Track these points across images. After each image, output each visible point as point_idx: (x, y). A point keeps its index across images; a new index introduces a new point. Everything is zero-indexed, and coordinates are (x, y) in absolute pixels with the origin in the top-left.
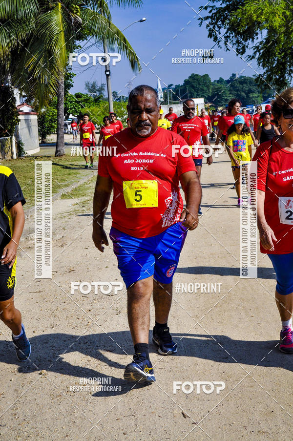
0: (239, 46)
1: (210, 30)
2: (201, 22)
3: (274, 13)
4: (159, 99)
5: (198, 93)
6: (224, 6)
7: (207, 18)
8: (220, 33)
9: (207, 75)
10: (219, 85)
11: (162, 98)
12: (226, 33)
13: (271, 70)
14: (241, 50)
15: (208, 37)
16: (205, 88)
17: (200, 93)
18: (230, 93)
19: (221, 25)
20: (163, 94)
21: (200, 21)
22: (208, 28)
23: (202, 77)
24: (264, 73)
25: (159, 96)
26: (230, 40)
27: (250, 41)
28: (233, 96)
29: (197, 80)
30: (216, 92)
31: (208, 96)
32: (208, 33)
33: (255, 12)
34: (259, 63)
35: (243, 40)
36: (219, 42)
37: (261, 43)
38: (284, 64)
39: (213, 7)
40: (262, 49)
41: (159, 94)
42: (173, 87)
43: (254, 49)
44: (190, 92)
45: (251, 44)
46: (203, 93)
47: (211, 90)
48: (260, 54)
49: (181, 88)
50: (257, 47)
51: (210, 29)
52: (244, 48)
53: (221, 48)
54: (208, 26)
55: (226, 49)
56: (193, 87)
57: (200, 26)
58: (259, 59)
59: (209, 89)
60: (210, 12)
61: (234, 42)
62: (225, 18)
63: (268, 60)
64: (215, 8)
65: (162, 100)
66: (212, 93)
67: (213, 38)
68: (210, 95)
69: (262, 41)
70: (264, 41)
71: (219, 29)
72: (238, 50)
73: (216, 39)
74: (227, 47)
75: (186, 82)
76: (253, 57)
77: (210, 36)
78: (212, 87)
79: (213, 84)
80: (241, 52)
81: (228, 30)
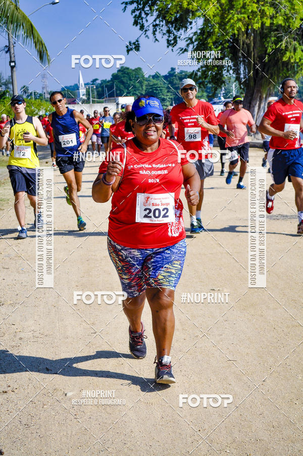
0: (169, 36)
1: (135, 17)
2: (125, 7)
3: (207, 0)
4: (81, 96)
5: (128, 89)
7: (132, 2)
8: (147, 21)
9: (140, 69)
10: (155, 81)
11: (84, 95)
12: (155, 21)
14: (172, 42)
15: (134, 25)
16: (137, 85)
17: (131, 90)
18: (168, 92)
19: (148, 11)
20: (85, 91)
21: (123, 6)
22: (134, 14)
23: (133, 70)
25: (81, 93)
26: (160, 29)
27: (182, 31)
28: (171, 95)
29: (128, 74)
30: (150, 90)
32: (133, 20)
35: (175, 29)
36: (146, 31)
37: (195, 33)
40: (195, 41)
41: (81, 91)
42: (99, 82)
43: (187, 41)
44: (118, 88)
45: (184, 35)
46: (135, 90)
47: (144, 88)
48: (194, 46)
49: (108, 84)
50: (191, 39)
51: (136, 15)
52: (175, 39)
53: (148, 38)
54: (133, 11)
55: (154, 39)
56: (122, 82)
57: (124, 12)
59: (142, 86)
61: (165, 32)
62: (154, 3)
65: (85, 97)
67: (139, 26)
68: (143, 92)
69: (196, 32)
70: (199, 31)
71: (147, 16)
72: (168, 41)
73: (142, 27)
74: (155, 37)
75: (115, 77)
76: (186, 50)
77: (136, 23)
78: (146, 83)
79: (147, 80)
80: (172, 43)
81: (158, 17)
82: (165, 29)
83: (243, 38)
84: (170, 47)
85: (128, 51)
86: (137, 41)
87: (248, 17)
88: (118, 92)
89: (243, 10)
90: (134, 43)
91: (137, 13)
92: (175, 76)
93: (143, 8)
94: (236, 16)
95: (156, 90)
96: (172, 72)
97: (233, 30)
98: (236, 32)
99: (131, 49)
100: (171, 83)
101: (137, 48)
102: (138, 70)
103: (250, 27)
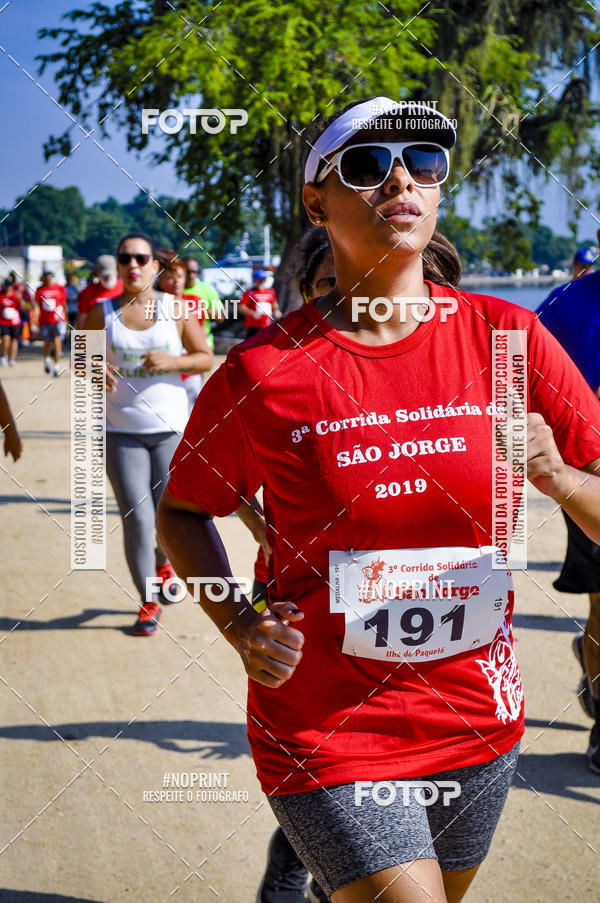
0: (131, 129)
1: (63, 87)
2: (43, 66)
3: (209, 61)
5: (50, 230)
6: (98, 31)
7: (56, 57)
8: (86, 96)
9: (74, 190)
10: (106, 216)
12: (103, 96)
13: (207, 190)
14: (139, 139)
15: (60, 102)
16: (69, 221)
17: (57, 232)
19: (90, 75)
21: (39, 63)
22: (61, 82)
23: (62, 192)
24: (192, 197)
26: (113, 112)
29: (50, 199)
30: (97, 233)
31: (78, 242)
32: (57, 93)
33: (166, 54)
34: (179, 173)
36: (85, 116)
38: (235, 180)
39: (71, 32)
40: (184, 142)
43: (168, 140)
44: (29, 228)
46: (65, 233)
47: (84, 228)
48: (182, 151)
50: (175, 136)
51: (65, 84)
53: (89, 130)
54: (59, 76)
55: (101, 134)
56: (38, 216)
57: (40, 75)
58: (179, 164)
59: (78, 224)
60: (65, 43)
61: (123, 119)
62: (101, 62)
63: (200, 167)
64: (75, 35)
66: (87, 234)
67: (70, 107)
68: (82, 238)
71: (86, 88)
72: (130, 139)
73: (76, 109)
74: (103, 129)
75: (22, 204)
76: (165, 158)
77: (64, 100)
78: (86, 218)
79: (90, 212)
80: (137, 143)
81: (110, 88)
82: (123, 113)
83: (279, 138)
84: (134, 151)
85: (48, 155)
86: (66, 135)
87: (290, 97)
88: (29, 235)
89: (280, 84)
90: (60, 141)
91: (67, 79)
92: (149, 206)
93: (79, 71)
94: (265, 94)
95: (109, 233)
96: (141, 199)
97: (260, 122)
98: (266, 126)
99: (54, 152)
100: (140, 219)
101: (66, 149)
102: (72, 191)
103: (294, 118)
